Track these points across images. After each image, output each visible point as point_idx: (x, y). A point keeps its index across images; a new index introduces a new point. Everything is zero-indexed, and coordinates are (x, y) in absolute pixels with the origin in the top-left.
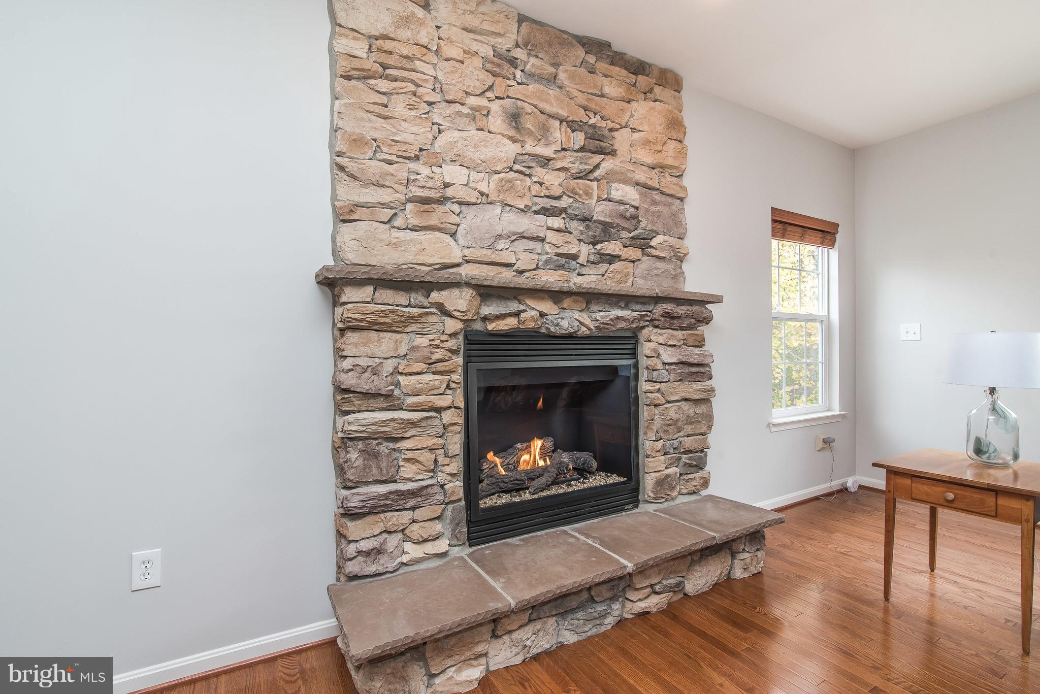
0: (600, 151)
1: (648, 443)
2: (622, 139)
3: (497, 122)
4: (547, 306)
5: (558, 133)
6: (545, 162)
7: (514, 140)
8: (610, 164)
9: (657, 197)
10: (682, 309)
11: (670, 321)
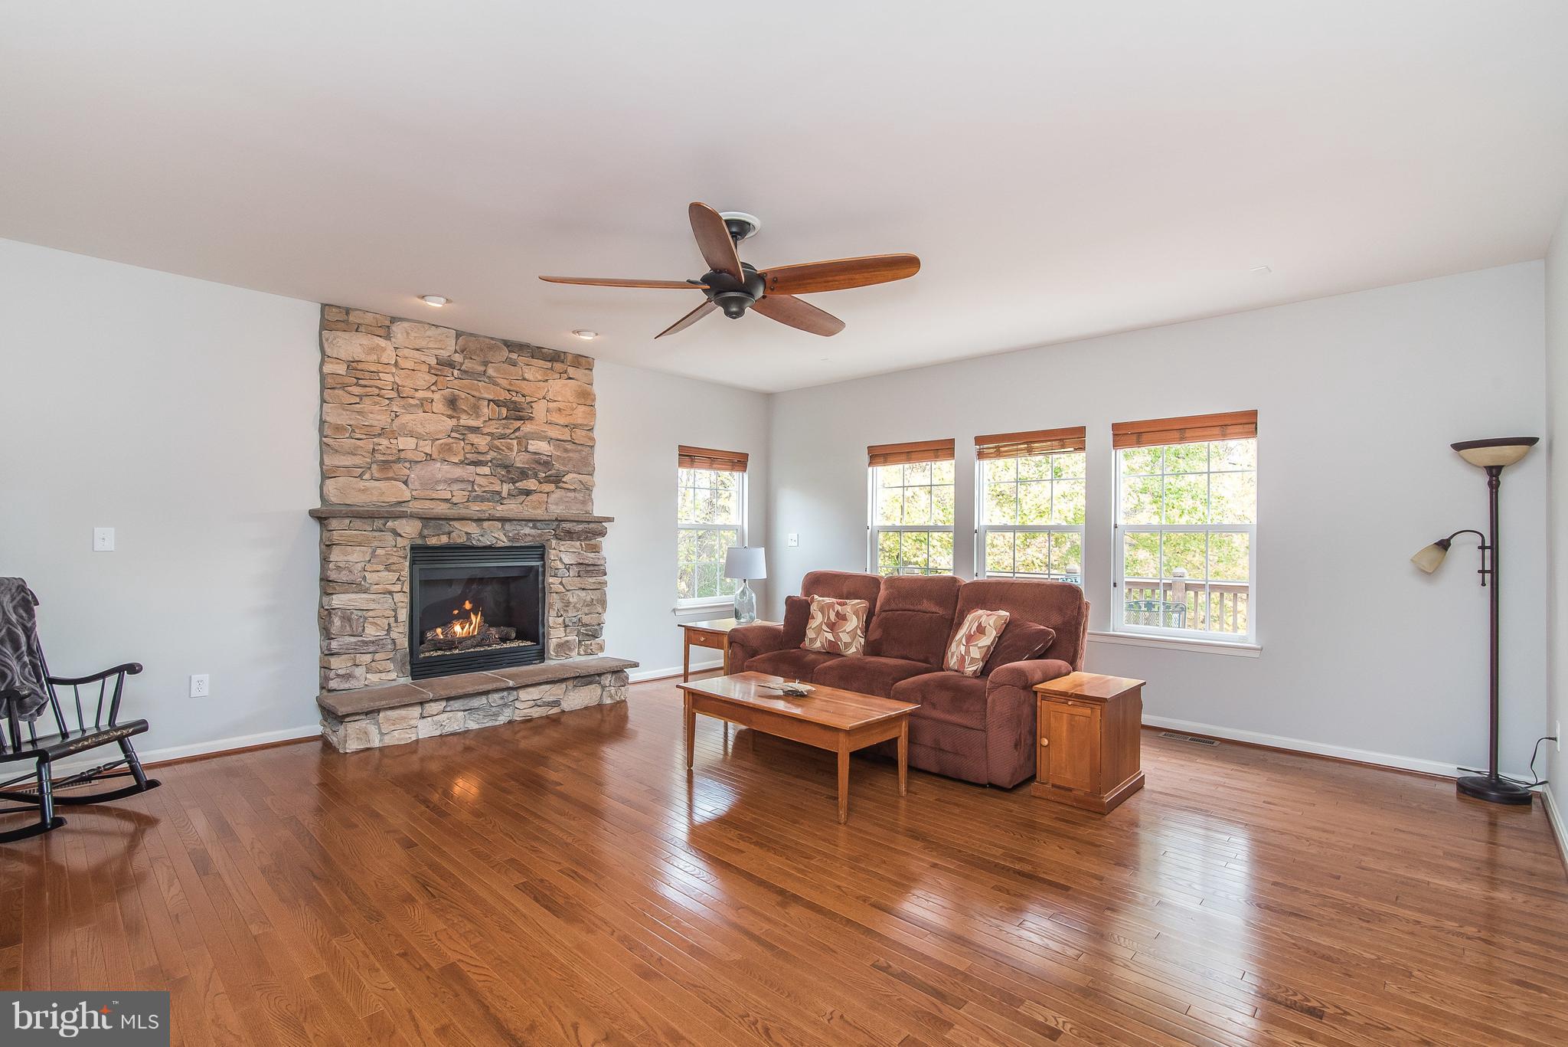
0: (520, 419)
1: (552, 619)
2: (540, 410)
3: (439, 406)
4: (472, 528)
5: (486, 411)
6: (475, 430)
7: (450, 417)
8: (527, 428)
9: (569, 446)
10: (580, 527)
11: (570, 535)
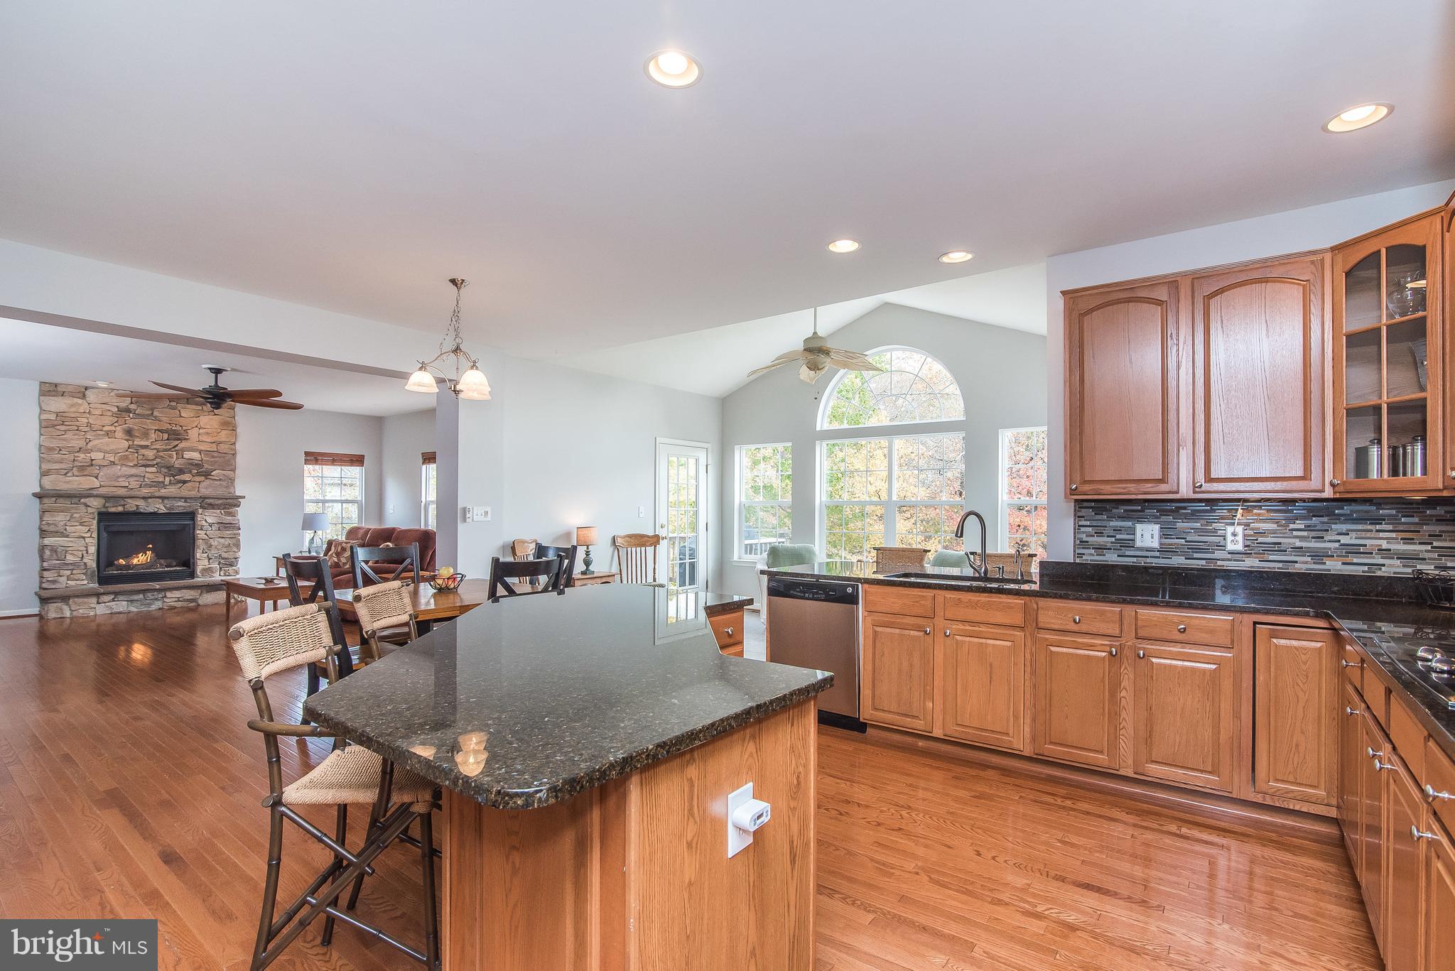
0: (179, 439)
1: (198, 554)
2: (193, 434)
4: (141, 503)
5: (153, 436)
6: (146, 447)
7: (127, 440)
8: (183, 445)
9: (216, 454)
10: (220, 502)
11: (212, 506)
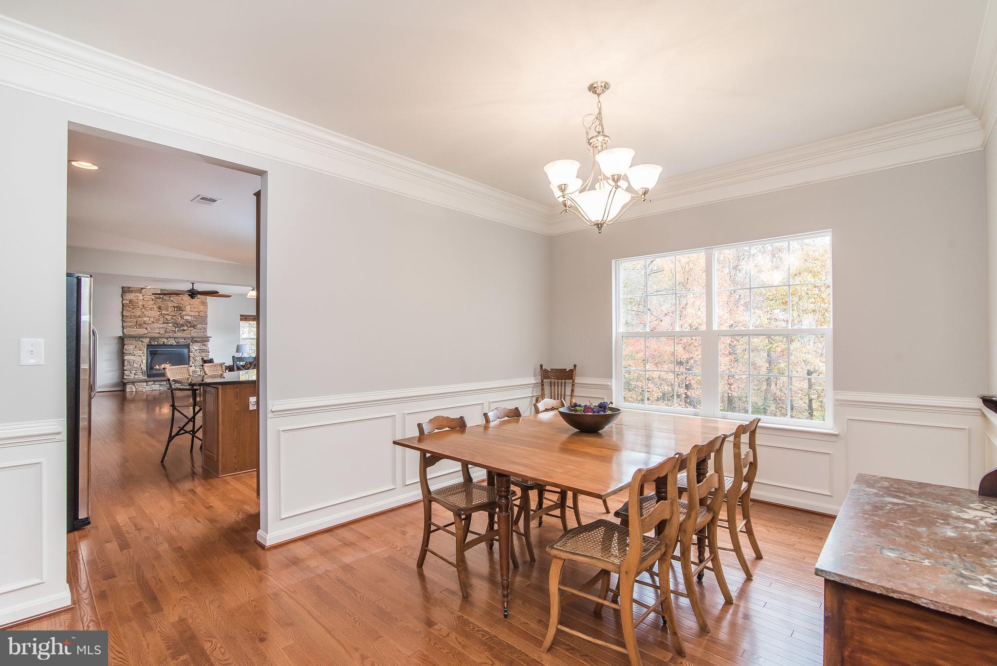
0: (181, 311)
1: (190, 364)
3: (156, 309)
5: (170, 309)
6: (167, 315)
7: (159, 312)
8: (184, 313)
9: (198, 317)
10: (200, 339)
11: (196, 342)
